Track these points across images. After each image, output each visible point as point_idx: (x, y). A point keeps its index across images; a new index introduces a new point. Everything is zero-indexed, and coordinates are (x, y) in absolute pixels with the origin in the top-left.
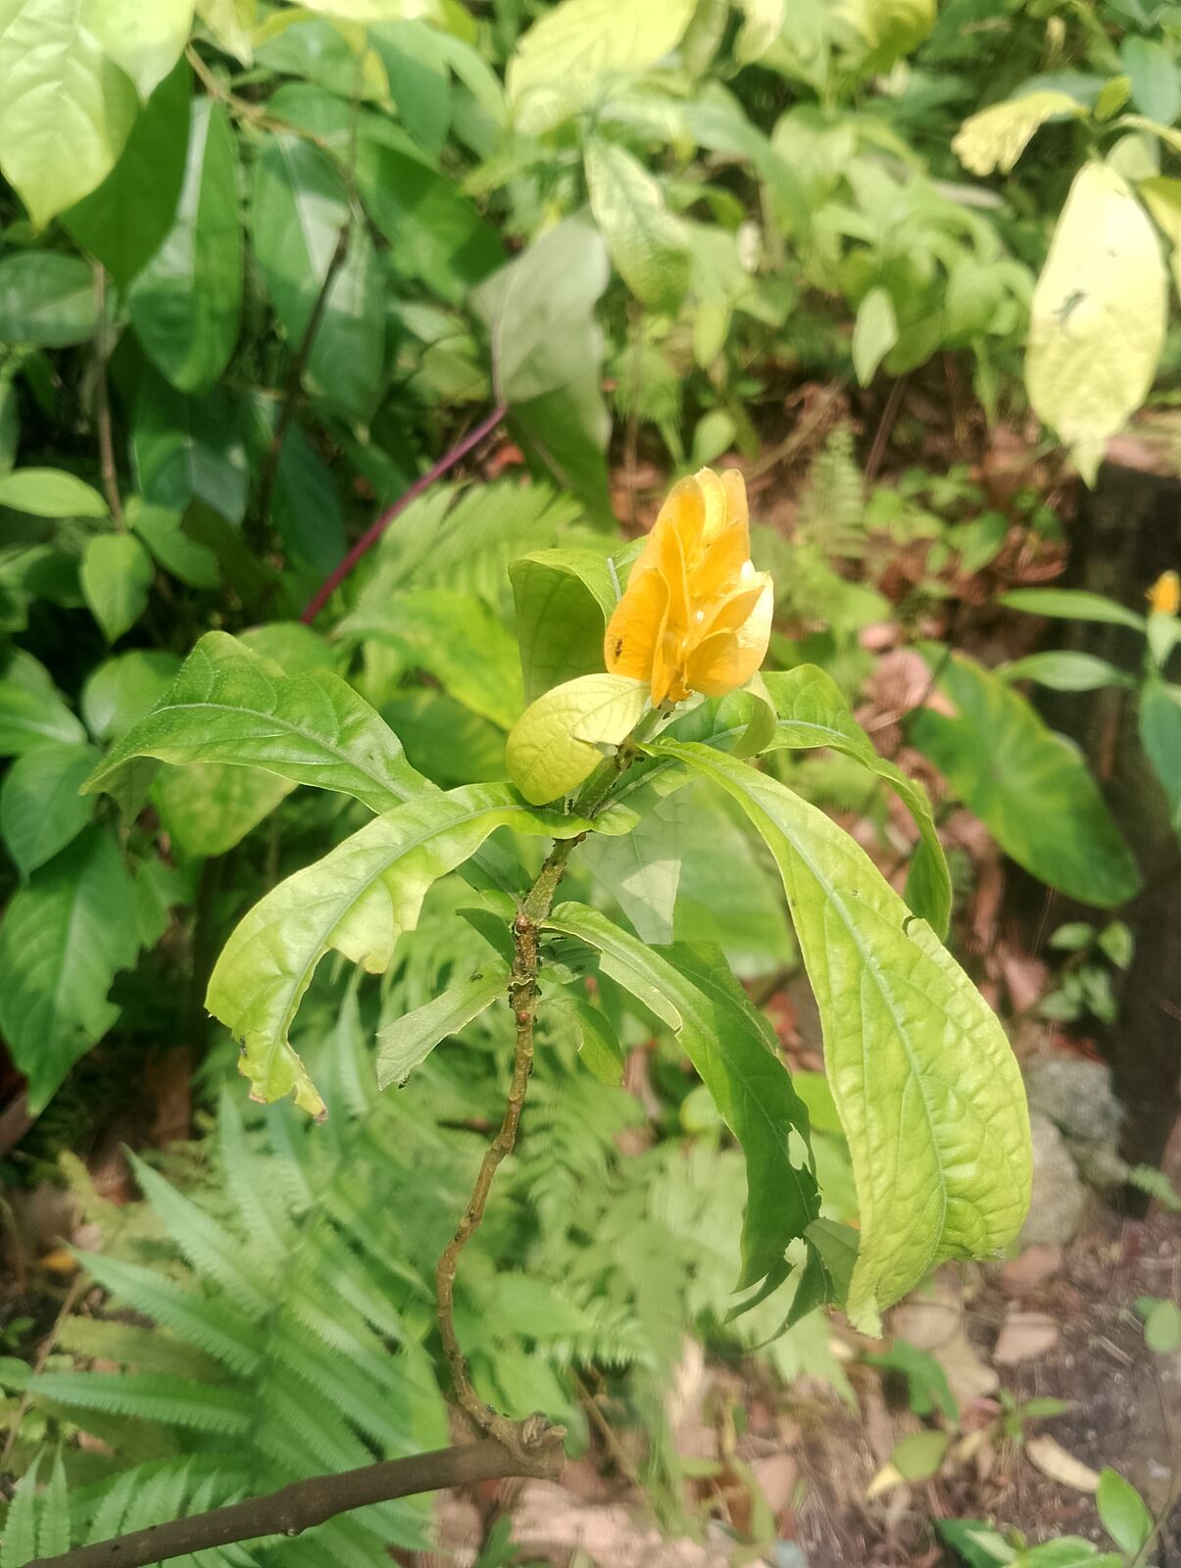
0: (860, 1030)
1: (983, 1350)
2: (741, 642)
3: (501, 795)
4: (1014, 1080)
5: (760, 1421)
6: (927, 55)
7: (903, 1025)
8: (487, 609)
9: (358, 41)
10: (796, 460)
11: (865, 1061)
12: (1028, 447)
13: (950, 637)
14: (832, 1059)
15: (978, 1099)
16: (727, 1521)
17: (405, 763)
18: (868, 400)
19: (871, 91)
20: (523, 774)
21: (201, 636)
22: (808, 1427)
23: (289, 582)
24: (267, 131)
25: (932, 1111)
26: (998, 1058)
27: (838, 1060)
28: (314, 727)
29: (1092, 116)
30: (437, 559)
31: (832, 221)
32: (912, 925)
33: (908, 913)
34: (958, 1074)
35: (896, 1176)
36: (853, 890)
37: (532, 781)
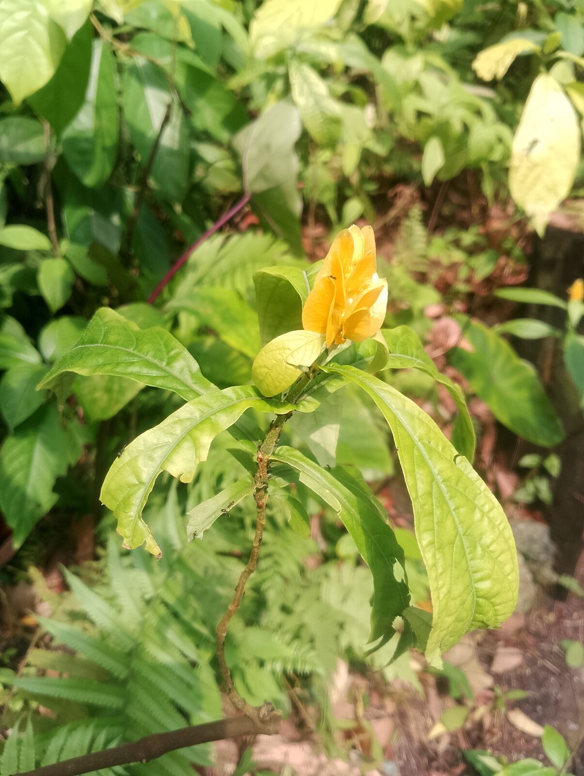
0: (432, 513)
1: (486, 665)
2: (372, 314)
3: (249, 391)
4: (509, 538)
5: (375, 700)
6: (459, 21)
7: (454, 510)
8: (240, 297)
9: (175, 11)
10: (393, 224)
11: (435, 529)
12: (508, 217)
13: (470, 311)
14: (418, 528)
15: (491, 548)
16: (359, 750)
17: (200, 375)
18: (429, 193)
19: (430, 39)
20: (261, 381)
21: (97, 310)
22: (399, 703)
23: (142, 283)
24: (131, 57)
25: (469, 553)
26: (502, 527)
27: (421, 529)
28: (155, 356)
29: (542, 51)
30: (215, 271)
31: (411, 104)
32: (458, 459)
33: (456, 453)
34: (481, 535)
35: (450, 587)
36: (429, 441)
37: (265, 385)
